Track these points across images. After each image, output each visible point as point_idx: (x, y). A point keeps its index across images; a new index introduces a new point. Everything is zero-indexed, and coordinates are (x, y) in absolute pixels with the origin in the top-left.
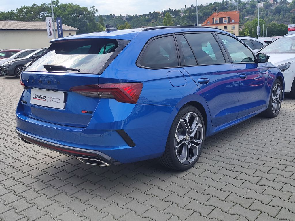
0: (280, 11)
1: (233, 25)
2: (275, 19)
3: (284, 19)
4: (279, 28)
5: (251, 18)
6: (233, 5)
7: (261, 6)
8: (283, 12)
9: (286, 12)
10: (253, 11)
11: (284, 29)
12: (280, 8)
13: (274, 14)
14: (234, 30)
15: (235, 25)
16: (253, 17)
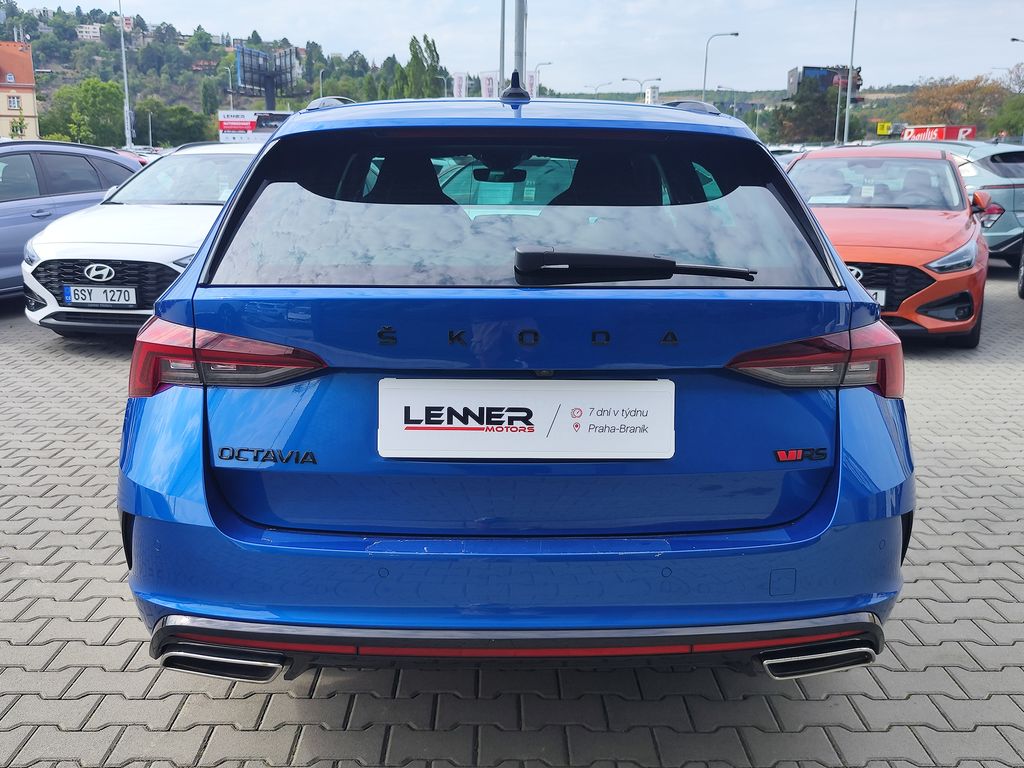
0: (160, 63)
1: (13, 92)
2: (146, 87)
3: (176, 90)
4: (172, 119)
5: (64, 73)
7: (91, 34)
8: (170, 67)
9: (179, 68)
10: (67, 50)
11: (190, 122)
12: (159, 51)
13: (142, 69)
14: (18, 113)
15: (18, 94)
16: (70, 73)
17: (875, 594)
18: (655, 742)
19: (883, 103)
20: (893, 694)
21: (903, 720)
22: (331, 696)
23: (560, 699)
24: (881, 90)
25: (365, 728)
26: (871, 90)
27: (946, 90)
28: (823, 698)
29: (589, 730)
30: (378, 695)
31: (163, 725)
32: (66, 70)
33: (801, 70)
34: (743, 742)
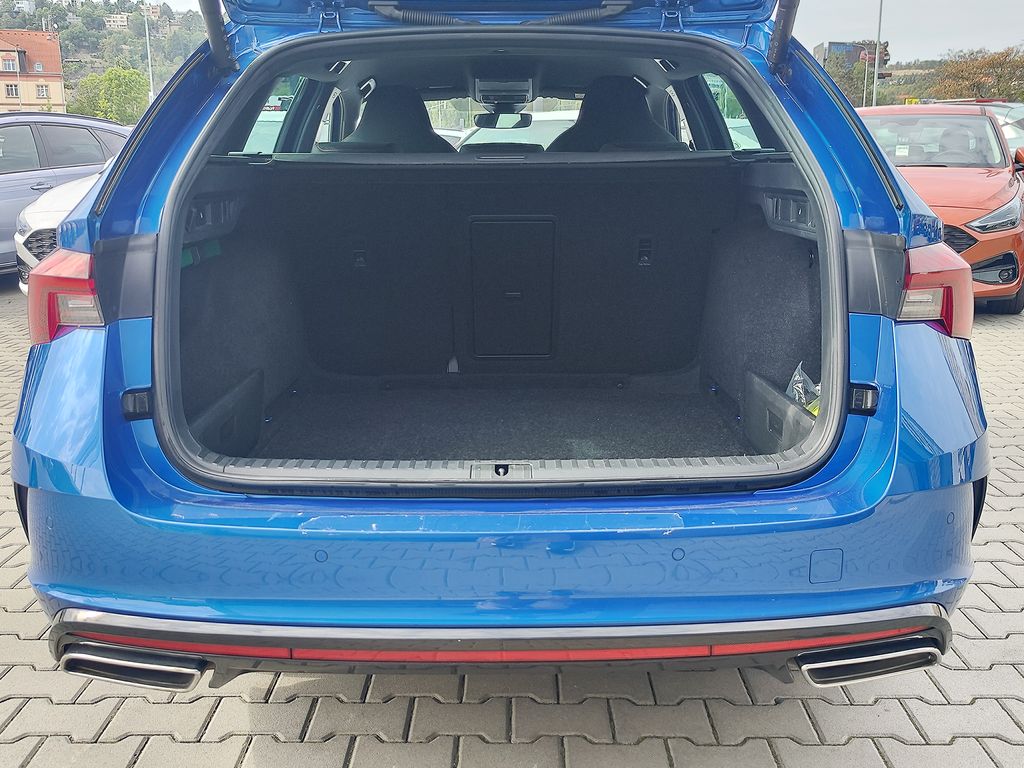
0: (187, 51)
1: (42, 81)
5: (92, 62)
6: (16, 9)
7: (119, 23)
10: (95, 39)
12: (186, 39)
13: (169, 57)
14: (45, 101)
15: (46, 83)
16: (98, 63)
17: (940, 582)
18: (670, 758)
19: (910, 80)
20: (954, 698)
21: (969, 731)
22: (290, 700)
23: (558, 703)
24: (909, 66)
25: (327, 739)
26: (898, 66)
27: (976, 64)
28: (870, 703)
29: (591, 742)
30: (345, 699)
31: (90, 736)
32: (94, 60)
33: (826, 45)
34: (775, 757)
